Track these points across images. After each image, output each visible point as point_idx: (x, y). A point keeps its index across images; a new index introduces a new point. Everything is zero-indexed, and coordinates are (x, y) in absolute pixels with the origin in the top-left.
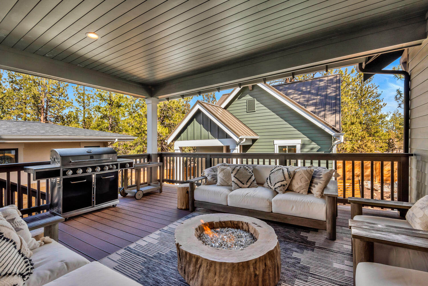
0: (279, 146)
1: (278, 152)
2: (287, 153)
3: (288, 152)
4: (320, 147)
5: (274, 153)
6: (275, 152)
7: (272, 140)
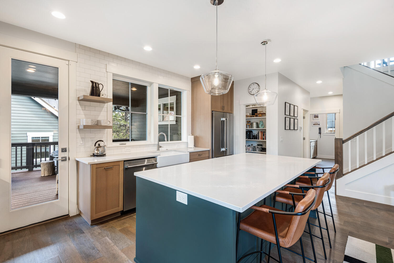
0: (32, 138)
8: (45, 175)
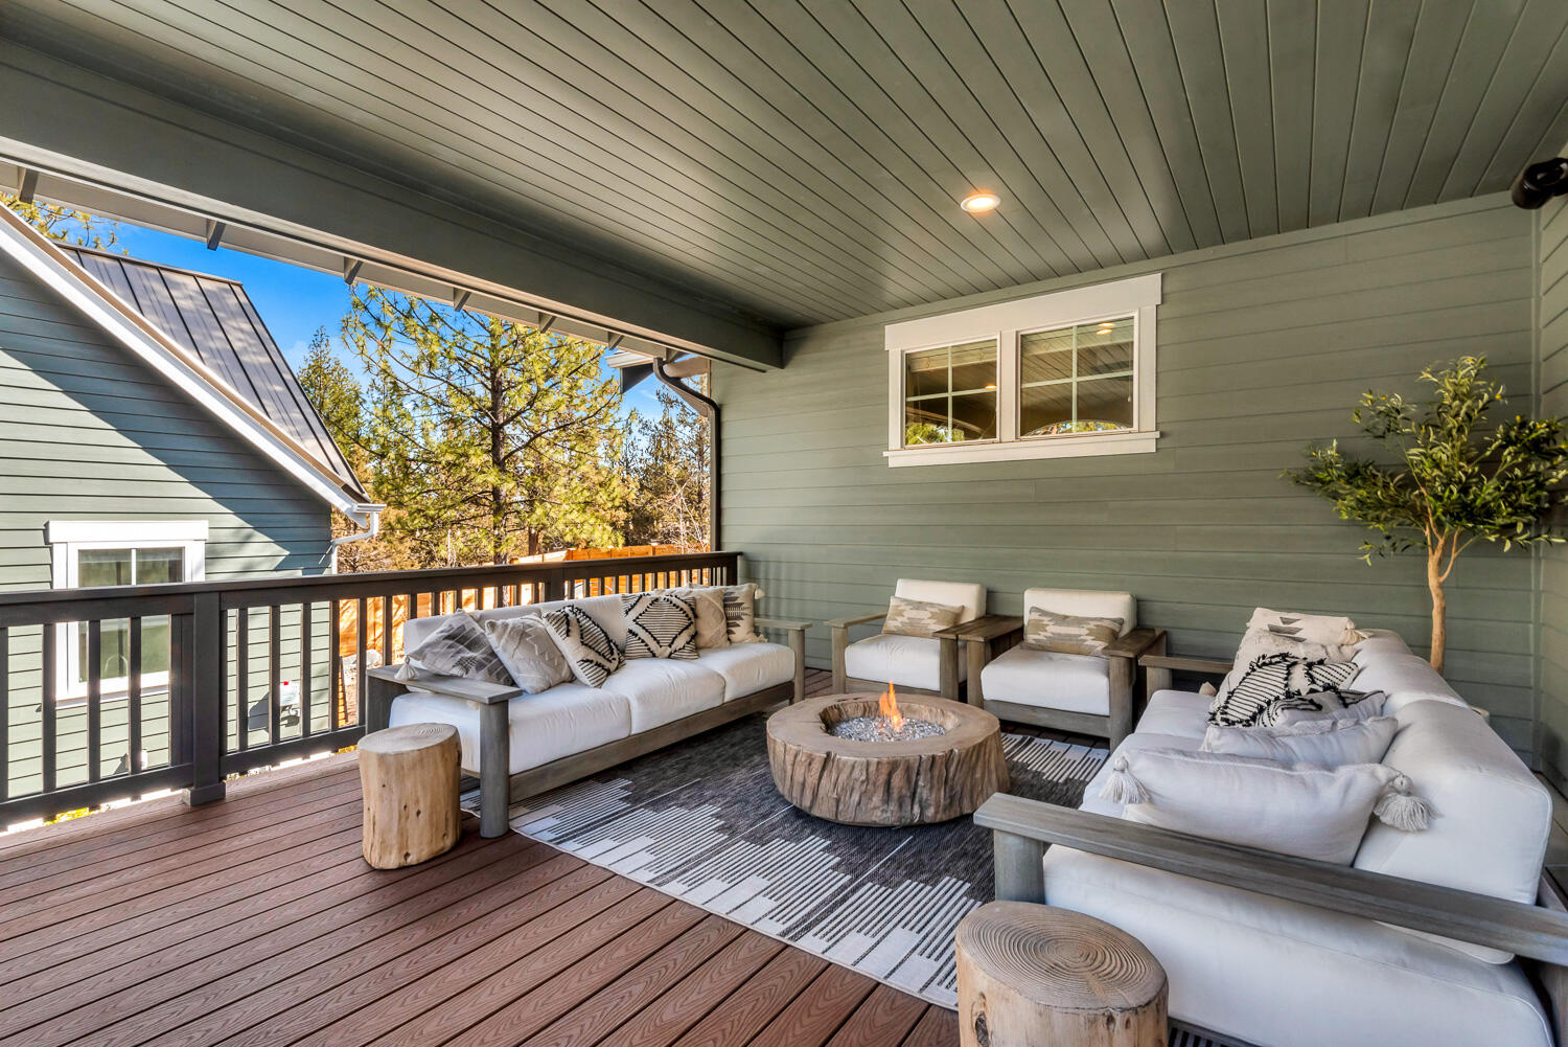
0: (83, 553)
1: (74, 584)
2: (134, 583)
3: (139, 581)
4: (287, 553)
5: (46, 587)
6: (59, 585)
7: (38, 521)
8: (412, 860)
